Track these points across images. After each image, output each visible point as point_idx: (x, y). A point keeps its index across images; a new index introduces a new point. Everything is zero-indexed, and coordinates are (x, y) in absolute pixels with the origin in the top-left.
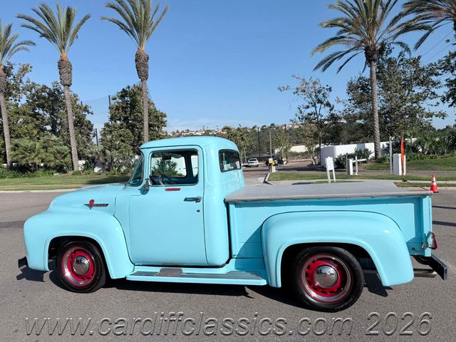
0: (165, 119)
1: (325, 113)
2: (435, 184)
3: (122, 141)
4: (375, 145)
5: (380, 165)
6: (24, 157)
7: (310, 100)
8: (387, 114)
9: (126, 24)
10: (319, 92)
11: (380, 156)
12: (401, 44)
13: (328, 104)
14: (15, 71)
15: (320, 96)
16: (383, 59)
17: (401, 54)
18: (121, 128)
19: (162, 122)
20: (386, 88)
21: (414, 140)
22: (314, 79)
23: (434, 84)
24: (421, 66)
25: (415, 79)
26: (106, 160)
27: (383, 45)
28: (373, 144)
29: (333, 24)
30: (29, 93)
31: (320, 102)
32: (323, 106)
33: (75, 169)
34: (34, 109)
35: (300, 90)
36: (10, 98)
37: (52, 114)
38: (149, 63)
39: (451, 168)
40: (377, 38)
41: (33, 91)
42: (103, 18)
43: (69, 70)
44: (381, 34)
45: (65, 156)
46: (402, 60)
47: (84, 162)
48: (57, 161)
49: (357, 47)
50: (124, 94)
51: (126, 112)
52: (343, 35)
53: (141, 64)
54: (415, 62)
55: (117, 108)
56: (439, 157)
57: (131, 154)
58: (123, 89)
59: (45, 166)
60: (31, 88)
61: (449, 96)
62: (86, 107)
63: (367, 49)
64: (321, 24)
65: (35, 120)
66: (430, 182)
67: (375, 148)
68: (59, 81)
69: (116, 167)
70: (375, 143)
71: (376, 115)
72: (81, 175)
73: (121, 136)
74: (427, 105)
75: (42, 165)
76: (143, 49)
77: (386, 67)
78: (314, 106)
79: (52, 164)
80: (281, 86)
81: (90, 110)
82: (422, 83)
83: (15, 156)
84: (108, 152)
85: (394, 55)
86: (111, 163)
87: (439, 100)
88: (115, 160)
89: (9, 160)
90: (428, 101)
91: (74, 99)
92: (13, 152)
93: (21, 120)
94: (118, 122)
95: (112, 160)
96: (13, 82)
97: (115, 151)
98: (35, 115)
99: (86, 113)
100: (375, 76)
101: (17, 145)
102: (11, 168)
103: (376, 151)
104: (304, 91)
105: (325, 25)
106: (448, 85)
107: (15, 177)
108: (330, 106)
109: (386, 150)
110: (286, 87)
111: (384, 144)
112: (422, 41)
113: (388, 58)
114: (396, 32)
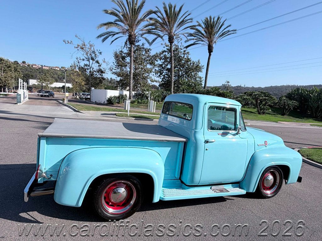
4: (130, 93)
5: (133, 104)
7: (86, 56)
8: (135, 75)
10: (93, 52)
11: (132, 99)
12: (146, 39)
13: (97, 62)
15: (93, 55)
17: (143, 45)
22: (91, 43)
29: (112, 13)
31: (93, 59)
32: (94, 62)
35: (79, 47)
44: (138, 31)
46: (143, 48)
49: (124, 33)
52: (116, 22)
54: (147, 51)
63: (130, 36)
67: (130, 95)
70: (130, 92)
71: (132, 76)
74: (151, 75)
80: (66, 40)
82: (151, 64)
85: (140, 44)
104: (82, 48)
105: (109, 12)
108: (99, 64)
109: (134, 96)
110: (70, 42)
111: (133, 93)
112: (154, 41)
113: (137, 44)
114: (144, 32)
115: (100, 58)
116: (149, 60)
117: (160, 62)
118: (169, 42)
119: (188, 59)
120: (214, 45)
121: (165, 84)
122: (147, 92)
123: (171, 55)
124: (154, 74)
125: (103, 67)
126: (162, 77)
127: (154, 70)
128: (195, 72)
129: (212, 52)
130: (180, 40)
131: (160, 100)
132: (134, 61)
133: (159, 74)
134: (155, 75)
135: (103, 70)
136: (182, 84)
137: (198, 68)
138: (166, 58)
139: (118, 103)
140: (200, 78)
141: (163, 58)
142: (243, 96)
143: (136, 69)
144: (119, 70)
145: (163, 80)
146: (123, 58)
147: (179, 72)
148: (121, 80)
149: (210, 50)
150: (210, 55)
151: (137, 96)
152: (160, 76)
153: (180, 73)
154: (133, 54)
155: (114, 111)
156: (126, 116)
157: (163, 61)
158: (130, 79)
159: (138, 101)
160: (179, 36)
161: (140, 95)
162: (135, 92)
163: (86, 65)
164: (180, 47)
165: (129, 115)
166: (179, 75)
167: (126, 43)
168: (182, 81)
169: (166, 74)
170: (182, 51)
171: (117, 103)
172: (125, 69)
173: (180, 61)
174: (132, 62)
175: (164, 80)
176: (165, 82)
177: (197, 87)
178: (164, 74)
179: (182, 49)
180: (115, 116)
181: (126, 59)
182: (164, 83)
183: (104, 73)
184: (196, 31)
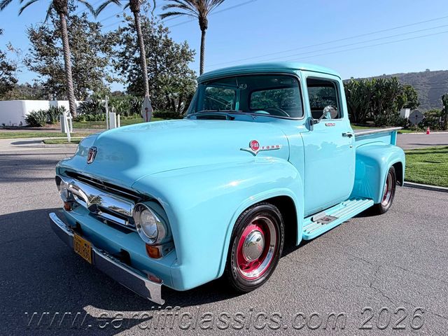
4: (70, 104)
5: (79, 123)
8: (76, 71)
11: (76, 114)
12: (88, 5)
17: (84, 15)
28: (68, 101)
46: (84, 21)
54: (95, 27)
67: (70, 107)
70: (70, 101)
71: (70, 72)
82: (104, 50)
103: (72, 110)
109: (79, 110)
111: (77, 103)
112: (102, 8)
113: (71, 14)
116: (100, 44)
117: (119, 48)
118: (132, 11)
119: (168, 41)
120: (208, 17)
121: (133, 85)
122: (103, 101)
123: (138, 35)
124: (113, 68)
125: (11, 58)
126: (128, 74)
127: (110, 61)
128: (183, 64)
129: (206, 28)
131: (128, 112)
132: (70, 44)
133: (121, 69)
134: (114, 71)
135: (10, 64)
136: (162, 84)
138: (128, 41)
139: (50, 123)
141: (124, 40)
142: (260, 98)
143: (76, 60)
144: (43, 63)
145: (129, 80)
146: (49, 40)
147: (156, 63)
148: (51, 82)
149: (203, 25)
151: (84, 108)
152: (123, 72)
153: (158, 65)
154: (66, 32)
155: (41, 137)
156: (66, 142)
157: (125, 46)
158: (67, 77)
159: (89, 117)
161: (90, 105)
162: (81, 102)
164: (150, 20)
165: (69, 140)
166: (156, 69)
167: (49, 12)
168: (162, 79)
169: (134, 69)
170: (155, 27)
171: (48, 123)
172: (55, 61)
173: (155, 45)
174: (68, 46)
175: (131, 78)
176: (134, 82)
177: (188, 87)
178: (129, 68)
179: (155, 24)
180: (42, 144)
181: (54, 41)
182: (132, 83)
183: (14, 70)
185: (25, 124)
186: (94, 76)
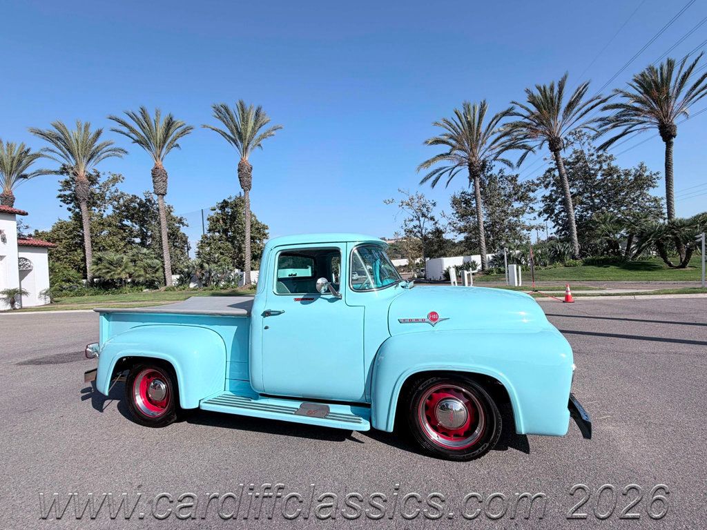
0: (266, 231)
1: (429, 226)
2: (570, 293)
3: (221, 254)
4: (482, 258)
5: (488, 277)
6: (108, 272)
7: (415, 214)
8: (490, 228)
9: (229, 133)
10: (424, 205)
11: (487, 268)
12: (503, 161)
13: (432, 219)
14: (102, 180)
15: (424, 210)
16: (484, 175)
17: (501, 171)
18: (220, 240)
19: (264, 234)
20: (487, 202)
21: (518, 252)
23: (531, 200)
24: (519, 183)
25: (515, 194)
26: (203, 275)
27: (484, 162)
28: (480, 256)
29: (437, 142)
30: (116, 203)
31: (424, 215)
32: (426, 219)
33: (168, 284)
34: (121, 221)
35: (404, 204)
36: (93, 208)
37: (142, 226)
38: (253, 173)
39: (557, 279)
40: (480, 155)
41: (121, 201)
42: (204, 126)
43: (164, 178)
44: (482, 153)
45: (157, 270)
46: (502, 177)
47: (178, 276)
48: (148, 275)
49: (461, 164)
50: (224, 205)
51: (226, 224)
53: (244, 176)
54: (514, 179)
55: (218, 220)
56: (543, 268)
57: (231, 268)
58: (224, 200)
59: (133, 282)
60: (119, 198)
61: (545, 211)
62: (181, 220)
63: (471, 165)
64: (426, 142)
65: (122, 231)
66: (564, 292)
67: (482, 260)
68: (152, 190)
69: (214, 281)
70: (482, 255)
71: (482, 228)
72: (174, 290)
73: (220, 248)
74: (526, 219)
75: (129, 280)
76: (247, 158)
77: (487, 182)
78: (419, 219)
79: (141, 279)
80: (387, 199)
81: (185, 222)
82: (521, 199)
83: (98, 270)
84: (206, 265)
85: (495, 172)
86: (209, 279)
87: (536, 214)
88: (213, 274)
89: (89, 275)
90: (526, 215)
91: (169, 211)
92: (95, 267)
93: (105, 232)
94: (217, 234)
95: (210, 274)
96: (98, 191)
97: (214, 265)
98: (123, 227)
99: (181, 225)
100: (478, 192)
101: (100, 259)
102: (92, 284)
103: (483, 263)
105: (430, 141)
106: (543, 201)
107: (97, 294)
108: (434, 220)
109: (491, 262)
110: (391, 200)
111: (489, 256)
112: (522, 158)
113: (489, 174)
114: (498, 150)
115: (435, 212)
117: (542, 192)
118: (552, 151)
119: (612, 169)
121: (562, 230)
125: (443, 223)
129: (674, 136)
130: (586, 138)
131: (548, 261)
135: (442, 228)
137: (641, 181)
140: (656, 200)
141: (552, 183)
144: (463, 224)
145: (557, 224)
146: (467, 202)
148: (467, 239)
149: (667, 134)
150: (669, 145)
151: (496, 260)
158: (479, 233)
159: (500, 269)
160: (583, 133)
162: (494, 255)
163: (415, 227)
164: (586, 152)
166: (593, 206)
170: (593, 157)
172: (472, 220)
174: (480, 205)
175: (560, 222)
178: (556, 211)
179: (593, 155)
182: (561, 228)
183: (443, 233)
184: (622, 109)
185: (443, 279)
186: (512, 228)
